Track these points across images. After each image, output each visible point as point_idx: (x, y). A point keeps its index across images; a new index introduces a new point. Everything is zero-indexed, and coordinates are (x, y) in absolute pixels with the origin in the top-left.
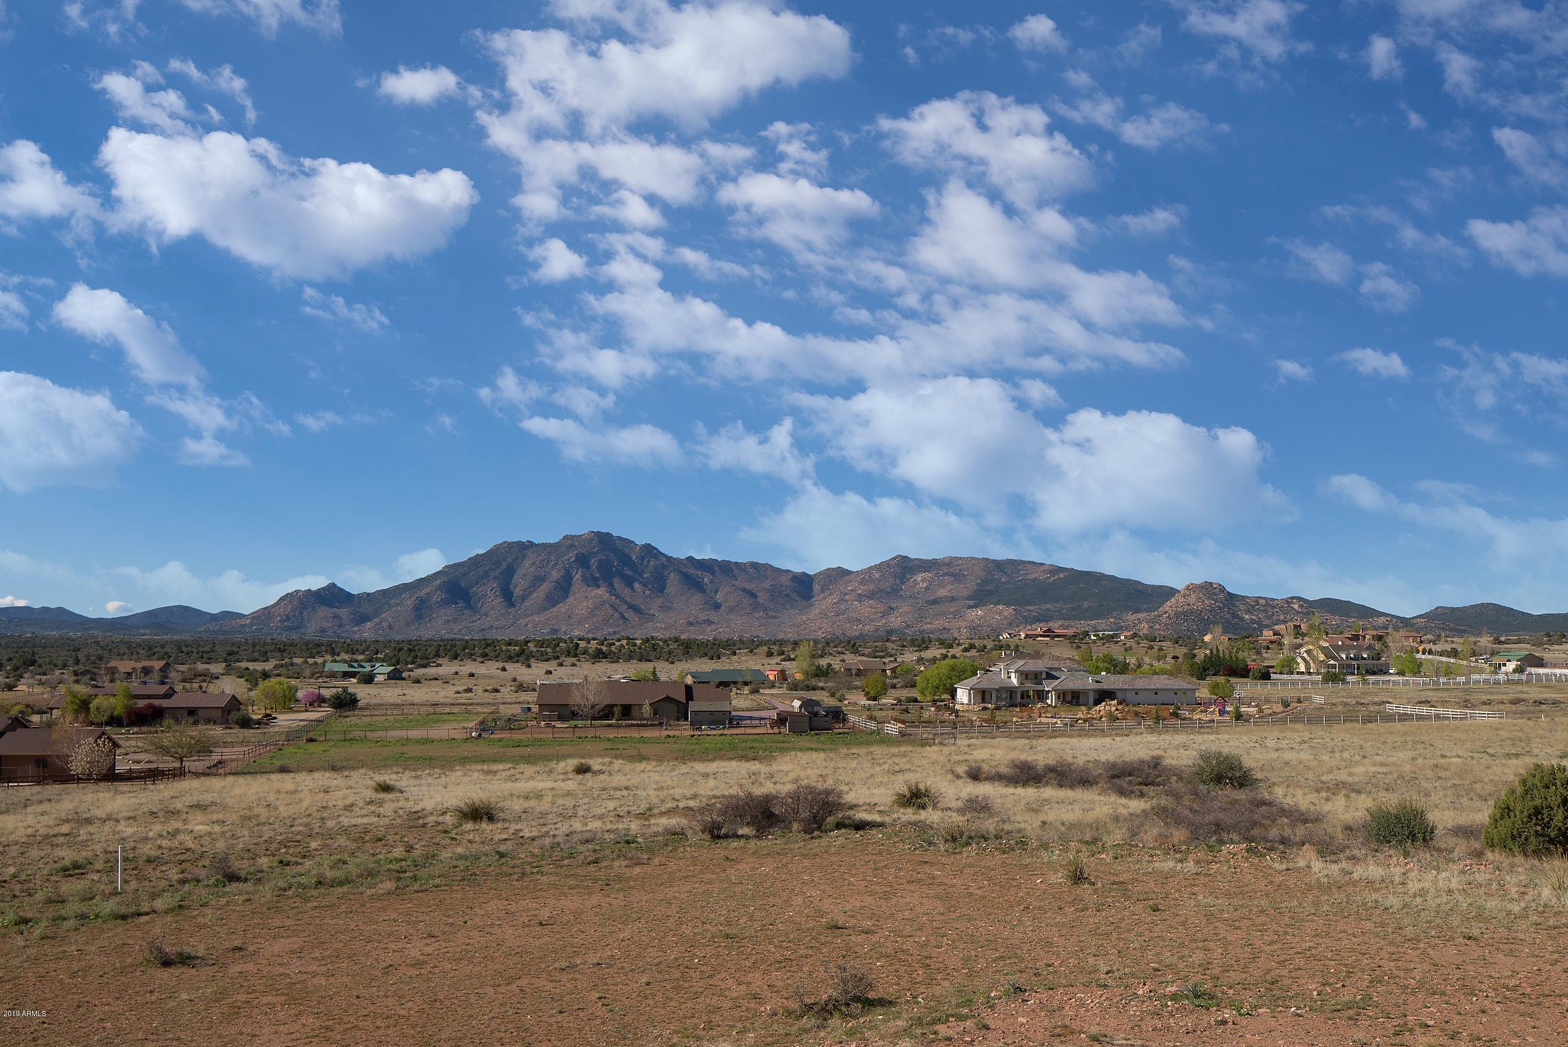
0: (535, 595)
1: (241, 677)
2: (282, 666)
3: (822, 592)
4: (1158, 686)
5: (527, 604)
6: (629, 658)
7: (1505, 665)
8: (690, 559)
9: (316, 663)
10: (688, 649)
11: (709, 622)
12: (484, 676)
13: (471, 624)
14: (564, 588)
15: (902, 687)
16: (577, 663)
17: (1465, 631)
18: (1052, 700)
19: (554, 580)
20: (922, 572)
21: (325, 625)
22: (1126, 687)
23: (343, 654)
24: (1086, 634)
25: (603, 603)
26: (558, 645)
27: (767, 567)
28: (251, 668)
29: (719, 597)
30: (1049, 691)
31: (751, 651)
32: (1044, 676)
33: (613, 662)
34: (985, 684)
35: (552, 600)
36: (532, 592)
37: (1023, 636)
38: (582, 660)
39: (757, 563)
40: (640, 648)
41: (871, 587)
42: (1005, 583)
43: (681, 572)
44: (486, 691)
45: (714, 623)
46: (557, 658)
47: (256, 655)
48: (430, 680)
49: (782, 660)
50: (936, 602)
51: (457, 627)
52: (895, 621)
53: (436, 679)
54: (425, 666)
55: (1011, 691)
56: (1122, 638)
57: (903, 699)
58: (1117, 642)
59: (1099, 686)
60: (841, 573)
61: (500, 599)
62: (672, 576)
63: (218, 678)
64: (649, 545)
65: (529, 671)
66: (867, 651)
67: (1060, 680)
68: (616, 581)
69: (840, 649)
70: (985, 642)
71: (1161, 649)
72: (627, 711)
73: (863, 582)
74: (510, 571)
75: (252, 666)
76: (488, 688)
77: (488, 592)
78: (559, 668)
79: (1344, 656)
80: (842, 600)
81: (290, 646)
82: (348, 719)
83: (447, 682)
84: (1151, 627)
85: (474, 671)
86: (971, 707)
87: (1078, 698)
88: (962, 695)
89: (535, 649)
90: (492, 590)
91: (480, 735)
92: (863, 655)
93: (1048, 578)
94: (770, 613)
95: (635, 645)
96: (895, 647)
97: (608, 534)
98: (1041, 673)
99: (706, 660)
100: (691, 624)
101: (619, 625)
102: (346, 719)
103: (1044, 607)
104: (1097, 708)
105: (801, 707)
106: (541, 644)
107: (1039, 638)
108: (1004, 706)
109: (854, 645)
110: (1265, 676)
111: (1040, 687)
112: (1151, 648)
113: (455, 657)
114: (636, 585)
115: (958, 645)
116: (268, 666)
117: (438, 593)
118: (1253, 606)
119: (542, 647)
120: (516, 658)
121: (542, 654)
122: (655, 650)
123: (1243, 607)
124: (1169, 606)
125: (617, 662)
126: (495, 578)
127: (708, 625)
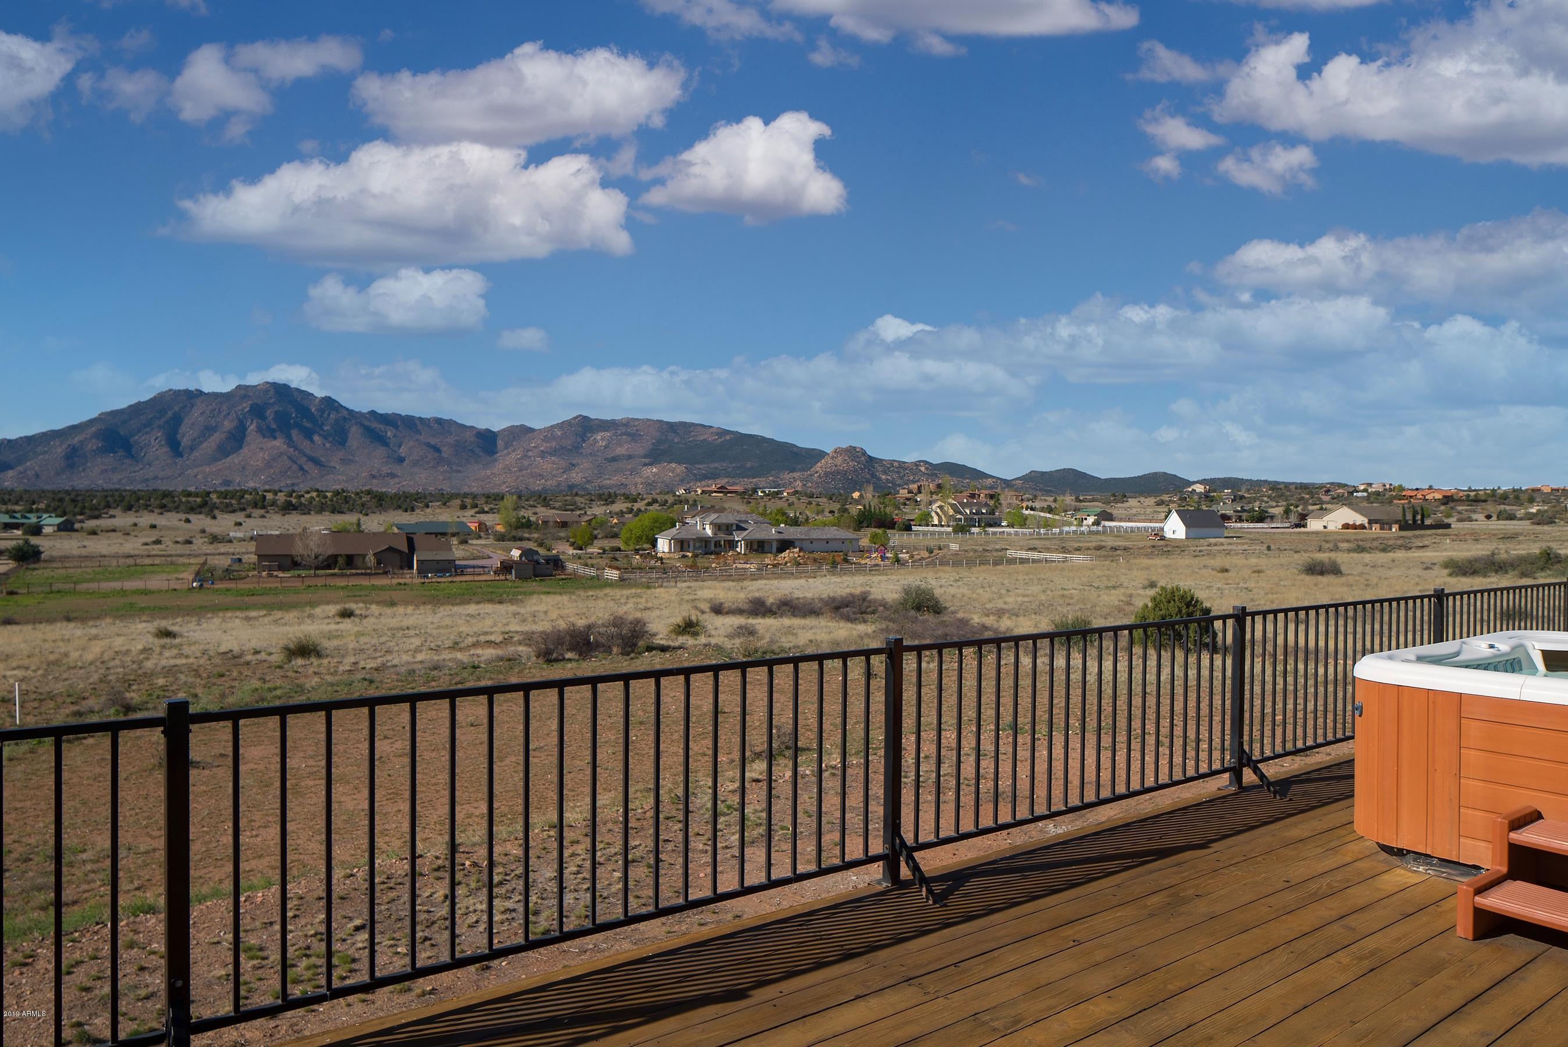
0: (204, 445)
3: (506, 448)
4: (829, 536)
5: (196, 454)
6: (321, 509)
7: (1086, 519)
8: (373, 413)
10: (381, 502)
11: (393, 476)
12: (169, 528)
13: (133, 474)
14: (237, 439)
15: (603, 538)
16: (267, 515)
17: (1051, 491)
18: (741, 548)
19: (226, 430)
20: (601, 431)
22: (803, 537)
24: (755, 491)
25: (281, 454)
26: (243, 497)
27: (451, 423)
29: (403, 451)
30: (737, 541)
31: (445, 504)
32: (734, 527)
33: (304, 514)
34: (683, 535)
35: (224, 451)
36: (201, 442)
37: (699, 492)
38: (271, 511)
39: (441, 419)
40: (332, 500)
41: (554, 444)
42: (678, 443)
43: (362, 425)
44: (177, 542)
45: (397, 476)
46: (244, 509)
48: (107, 531)
49: (477, 513)
50: (614, 459)
51: (116, 477)
52: (576, 477)
53: (114, 531)
54: (97, 517)
55: (705, 541)
56: (785, 494)
57: (607, 548)
58: (781, 498)
59: (781, 537)
60: (525, 431)
61: (165, 449)
62: (354, 429)
64: (330, 397)
65: (216, 522)
66: (558, 505)
67: (747, 531)
68: (295, 433)
69: (531, 503)
70: (666, 497)
72: (350, 561)
73: (546, 439)
74: (177, 420)
76: (179, 539)
77: (152, 441)
78: (247, 520)
79: (968, 512)
80: (525, 456)
82: (40, 572)
83: (128, 534)
84: (804, 485)
85: (154, 523)
86: (672, 555)
87: (763, 547)
88: (663, 545)
89: (218, 501)
90: (156, 439)
91: (201, 586)
92: (554, 508)
93: (715, 439)
94: (454, 468)
95: (326, 497)
96: (583, 501)
98: (732, 525)
99: (400, 512)
100: (374, 477)
101: (298, 477)
102: (35, 572)
103: (712, 466)
104: (783, 555)
105: (521, 556)
106: (224, 495)
107: (714, 494)
108: (701, 554)
109: (545, 499)
110: (908, 528)
111: (730, 538)
112: (810, 503)
113: (129, 508)
114: (316, 438)
115: (642, 499)
117: (94, 441)
118: (889, 468)
119: (225, 498)
120: (199, 510)
121: (227, 505)
122: (347, 502)
123: (880, 469)
124: (819, 467)
125: (309, 514)
126: (160, 427)
127: (392, 478)
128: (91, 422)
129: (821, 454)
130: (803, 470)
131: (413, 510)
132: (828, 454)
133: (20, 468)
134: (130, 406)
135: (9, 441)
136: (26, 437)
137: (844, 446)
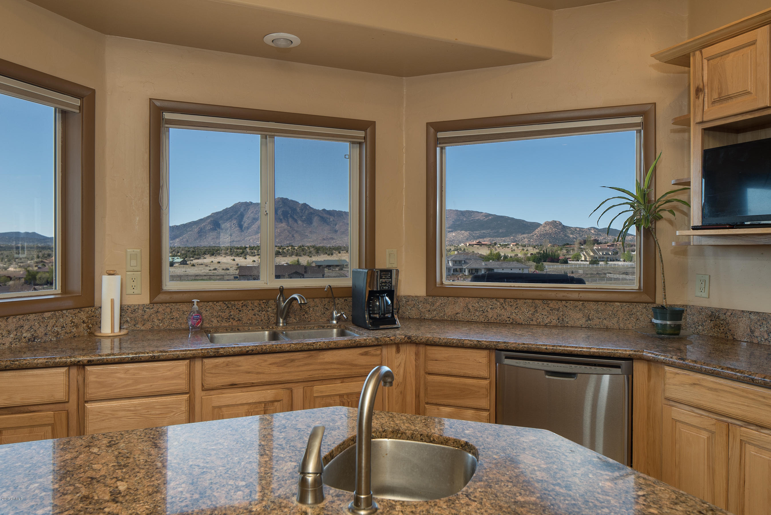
0: (253, 226)
5: (249, 230)
6: (291, 255)
8: (324, 210)
10: (318, 250)
11: (332, 239)
12: (224, 263)
22: (498, 267)
24: (496, 244)
25: (285, 230)
29: (337, 227)
30: (465, 269)
32: (463, 262)
33: (284, 257)
37: (468, 245)
40: (297, 250)
42: (465, 221)
43: (320, 216)
44: (223, 269)
45: (334, 239)
46: (259, 255)
48: (200, 265)
53: (202, 264)
54: (198, 259)
56: (511, 245)
58: (509, 248)
59: (487, 267)
61: (237, 228)
62: (316, 217)
64: (305, 203)
65: (246, 260)
68: (290, 220)
70: (451, 247)
71: (527, 250)
74: (242, 216)
76: (225, 268)
77: (232, 225)
78: (259, 260)
79: (601, 254)
83: (207, 266)
84: (529, 241)
85: (220, 261)
87: (478, 271)
89: (249, 251)
90: (234, 224)
93: (484, 219)
95: (294, 249)
97: (287, 199)
98: (462, 261)
99: (326, 255)
100: (324, 239)
101: (291, 240)
103: (482, 232)
106: (252, 248)
107: (475, 246)
110: (565, 262)
111: (460, 267)
112: (523, 250)
113: (213, 255)
114: (299, 222)
117: (209, 225)
118: (574, 231)
119: (253, 250)
120: (241, 255)
121: (252, 253)
122: (303, 251)
123: (569, 232)
124: (537, 231)
125: (286, 256)
126: (236, 219)
127: (332, 240)
128: (208, 217)
129: (538, 225)
130: (529, 233)
131: (332, 254)
132: (541, 225)
133: (181, 238)
134: (224, 210)
135: (177, 226)
136: (183, 224)
137: (550, 220)
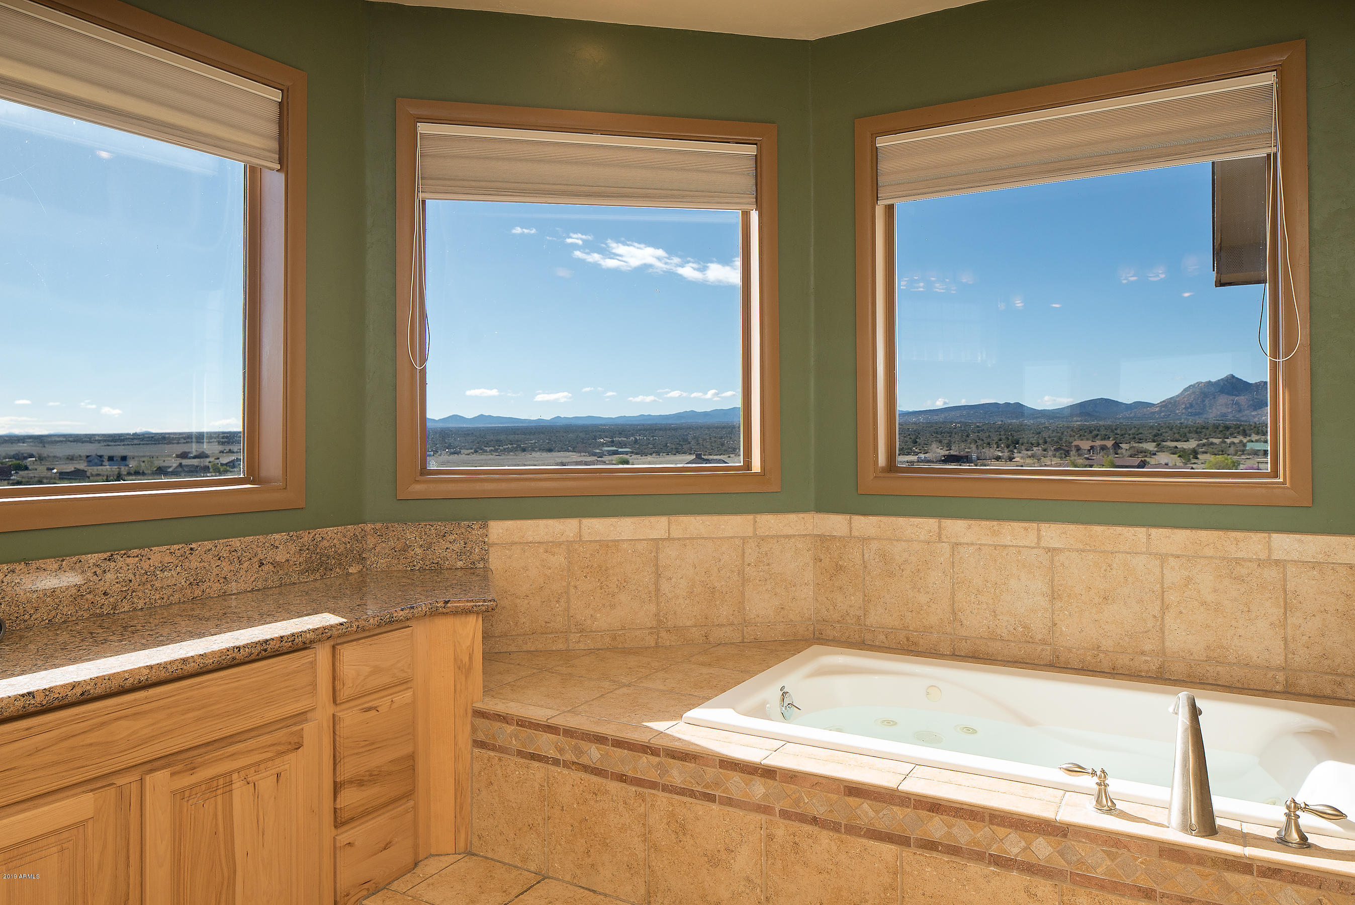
1: (1174, 454)
2: (1204, 445)
9: (1234, 443)
21: (1224, 410)
23: (1253, 435)
28: (1178, 447)
47: (1177, 436)
63: (1155, 454)
75: (1180, 445)
81: (1202, 429)
116: (1192, 444)
